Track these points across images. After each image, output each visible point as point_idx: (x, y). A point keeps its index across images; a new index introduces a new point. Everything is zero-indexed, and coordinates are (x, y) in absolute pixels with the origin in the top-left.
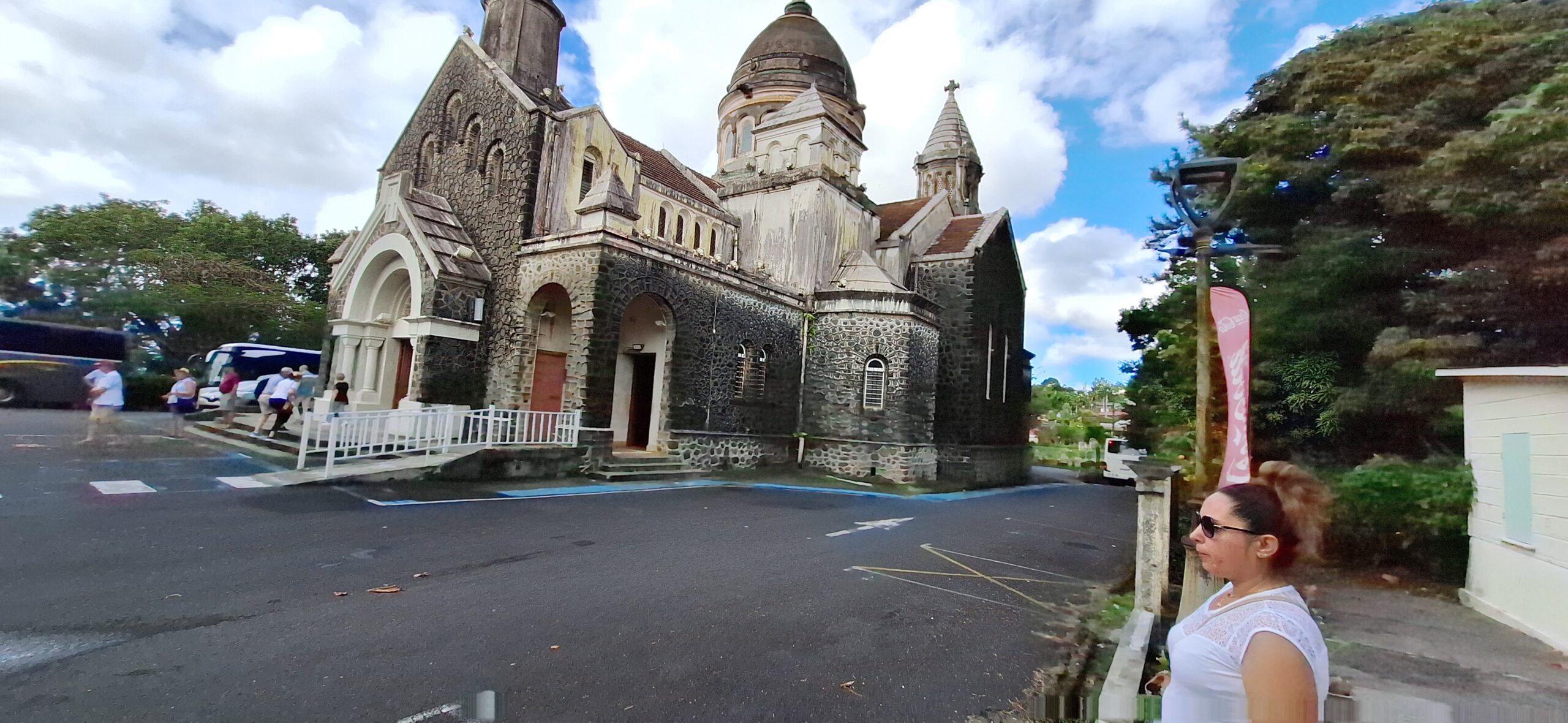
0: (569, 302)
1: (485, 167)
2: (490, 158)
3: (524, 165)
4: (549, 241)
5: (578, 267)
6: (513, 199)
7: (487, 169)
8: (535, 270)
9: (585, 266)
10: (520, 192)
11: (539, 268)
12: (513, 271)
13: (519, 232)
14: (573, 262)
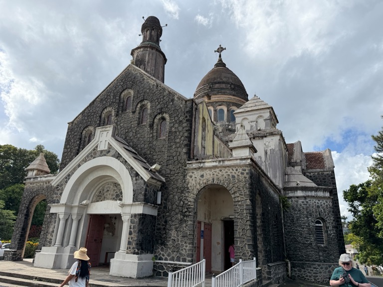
0: (230, 195)
1: (153, 125)
2: (156, 121)
3: (185, 125)
4: (208, 162)
5: (233, 177)
6: (178, 140)
7: (155, 125)
8: (198, 177)
9: (238, 176)
10: (183, 138)
11: (202, 176)
12: (182, 177)
13: (185, 157)
14: (229, 173)
